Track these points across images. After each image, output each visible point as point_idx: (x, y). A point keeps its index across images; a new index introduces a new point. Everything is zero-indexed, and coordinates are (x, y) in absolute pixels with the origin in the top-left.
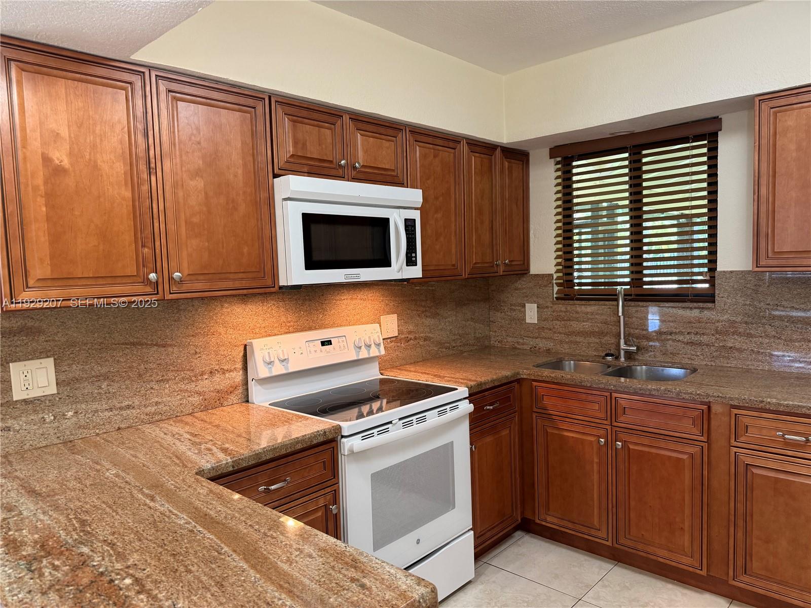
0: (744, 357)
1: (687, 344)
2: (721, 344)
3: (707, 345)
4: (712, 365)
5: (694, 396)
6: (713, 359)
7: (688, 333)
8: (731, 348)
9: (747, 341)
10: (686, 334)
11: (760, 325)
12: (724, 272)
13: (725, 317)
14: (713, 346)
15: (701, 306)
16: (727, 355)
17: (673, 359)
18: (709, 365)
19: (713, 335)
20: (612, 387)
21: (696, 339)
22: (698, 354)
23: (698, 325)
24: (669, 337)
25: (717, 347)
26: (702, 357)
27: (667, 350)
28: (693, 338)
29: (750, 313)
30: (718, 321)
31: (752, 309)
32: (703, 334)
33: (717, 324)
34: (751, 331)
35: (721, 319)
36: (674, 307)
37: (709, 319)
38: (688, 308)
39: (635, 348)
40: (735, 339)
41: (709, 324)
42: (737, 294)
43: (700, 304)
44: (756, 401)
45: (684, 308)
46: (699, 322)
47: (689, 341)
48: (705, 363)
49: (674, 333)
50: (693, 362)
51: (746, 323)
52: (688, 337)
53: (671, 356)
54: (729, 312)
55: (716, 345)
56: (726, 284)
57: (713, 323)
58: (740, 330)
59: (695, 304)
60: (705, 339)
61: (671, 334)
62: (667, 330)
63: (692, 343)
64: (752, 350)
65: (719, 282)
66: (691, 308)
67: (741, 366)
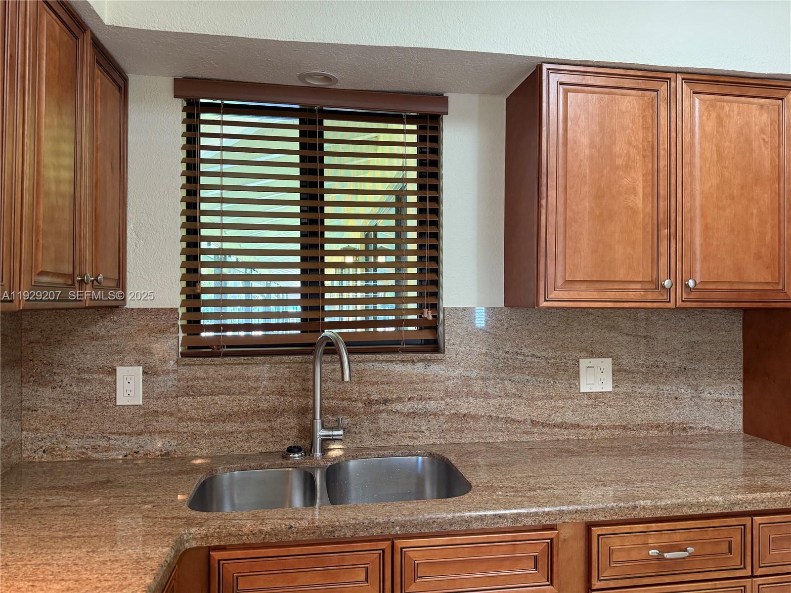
0: (480, 427)
1: (408, 415)
2: (452, 412)
3: (435, 415)
4: (441, 444)
5: (540, 518)
6: (443, 434)
7: (409, 399)
8: (465, 415)
9: (483, 404)
10: (406, 400)
11: (498, 380)
12: (456, 309)
13: (458, 372)
14: (443, 415)
15: (429, 358)
16: (459, 426)
17: (388, 442)
18: (436, 444)
19: (442, 399)
20: (397, 528)
21: (420, 406)
22: (423, 428)
23: (423, 386)
24: (382, 407)
25: (448, 415)
26: (428, 433)
27: (379, 428)
28: (416, 406)
29: (488, 365)
30: (449, 379)
31: (490, 360)
32: (429, 399)
33: (447, 383)
34: (489, 390)
35: (453, 374)
36: (391, 361)
37: (437, 376)
38: (408, 361)
39: (341, 432)
40: (469, 402)
41: (437, 384)
42: (471, 340)
43: (427, 355)
44: (628, 508)
45: (403, 361)
46: (424, 382)
47: (411, 411)
48: (431, 441)
49: (390, 400)
50: (416, 442)
51: (483, 379)
52: (409, 405)
53: (385, 436)
54: (462, 364)
55: (447, 413)
56: (458, 325)
57: (442, 382)
58: (476, 389)
59: (420, 355)
60: (432, 405)
61: (385, 402)
62: (379, 396)
63: (413, 414)
64: (490, 416)
65: (450, 323)
66: (413, 362)
67: (477, 441)
